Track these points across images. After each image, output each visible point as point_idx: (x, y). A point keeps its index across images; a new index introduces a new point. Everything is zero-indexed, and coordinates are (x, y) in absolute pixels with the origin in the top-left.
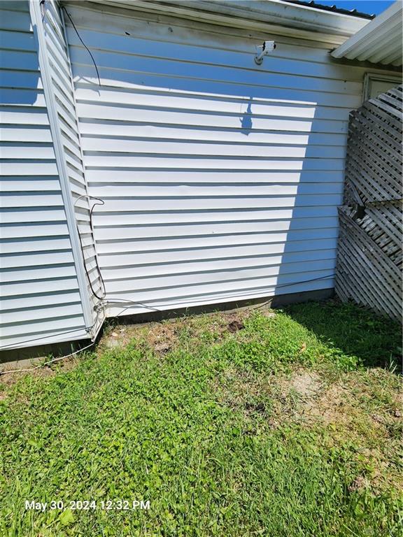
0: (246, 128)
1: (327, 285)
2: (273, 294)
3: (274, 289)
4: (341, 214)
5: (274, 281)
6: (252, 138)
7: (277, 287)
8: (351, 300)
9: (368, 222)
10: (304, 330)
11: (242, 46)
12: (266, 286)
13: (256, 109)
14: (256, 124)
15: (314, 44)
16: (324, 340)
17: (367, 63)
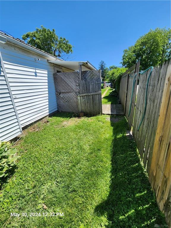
0: (36, 76)
1: (57, 109)
2: (48, 114)
3: (48, 113)
4: (56, 94)
5: (48, 111)
6: (37, 78)
7: (49, 112)
8: (62, 111)
9: (62, 96)
10: (59, 118)
11: (31, 56)
12: (46, 112)
13: (37, 71)
14: (38, 74)
15: (45, 58)
16: (64, 118)
17: (54, 64)
